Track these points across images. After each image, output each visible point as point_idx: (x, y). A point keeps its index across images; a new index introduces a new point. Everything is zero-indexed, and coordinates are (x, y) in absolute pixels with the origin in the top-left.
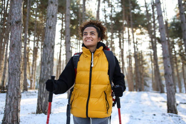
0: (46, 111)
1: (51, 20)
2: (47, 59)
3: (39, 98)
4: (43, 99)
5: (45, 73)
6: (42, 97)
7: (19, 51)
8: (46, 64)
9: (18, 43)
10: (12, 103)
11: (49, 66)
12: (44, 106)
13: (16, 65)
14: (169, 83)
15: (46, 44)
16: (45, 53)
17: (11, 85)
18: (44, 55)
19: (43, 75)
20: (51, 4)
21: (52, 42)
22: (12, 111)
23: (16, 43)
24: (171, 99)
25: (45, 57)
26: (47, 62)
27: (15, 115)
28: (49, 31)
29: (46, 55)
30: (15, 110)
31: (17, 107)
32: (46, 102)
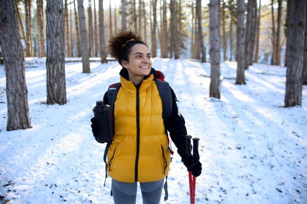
0: (60, 100)
2: (55, 30)
3: (49, 84)
4: (55, 86)
5: (54, 51)
7: (15, 28)
8: (54, 37)
9: (12, 16)
10: (17, 101)
11: (58, 40)
12: (57, 94)
13: (14, 50)
14: (214, 61)
15: (51, 7)
16: (50, 21)
17: (11, 78)
18: (49, 23)
19: (51, 53)
21: (59, 3)
22: (19, 111)
23: (8, 15)
24: (215, 81)
25: (51, 26)
26: (55, 34)
27: (23, 116)
29: (52, 23)
30: (22, 110)
31: (25, 106)
32: (59, 89)
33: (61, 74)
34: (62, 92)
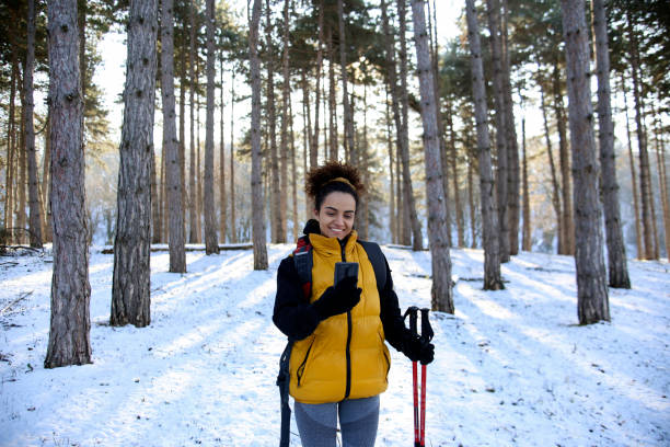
0: (138, 318)
1: (142, 71)
2: (135, 182)
3: (117, 285)
4: (129, 289)
5: (131, 221)
6: (124, 282)
7: (78, 177)
8: (133, 195)
9: (76, 155)
10: (72, 310)
11: (140, 200)
12: (133, 305)
13: (74, 213)
14: (439, 241)
15: (131, 140)
16: (128, 165)
17: (64, 266)
18: (125, 170)
20: (138, 24)
21: (146, 133)
22: (72, 329)
23: (69, 154)
24: (440, 279)
25: (128, 175)
26: (135, 190)
27: (80, 339)
28: (136, 105)
29: (132, 170)
30: (80, 327)
31: (84, 319)
32: (138, 296)
33: (143, 265)
34: (142, 301)
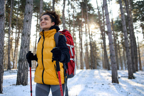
0: (24, 83)
1: (28, 15)
2: (25, 44)
3: (18, 73)
4: (22, 74)
5: (23, 55)
6: (20, 72)
8: (24, 48)
9: (2, 31)
11: (26, 49)
12: (22, 79)
14: (113, 62)
15: (24, 33)
16: (23, 40)
19: (21, 56)
20: (28, 3)
21: (28, 31)
24: (114, 73)
25: (23, 43)
26: (25, 47)
28: (26, 24)
32: (24, 76)
33: (26, 68)
34: (25, 78)
